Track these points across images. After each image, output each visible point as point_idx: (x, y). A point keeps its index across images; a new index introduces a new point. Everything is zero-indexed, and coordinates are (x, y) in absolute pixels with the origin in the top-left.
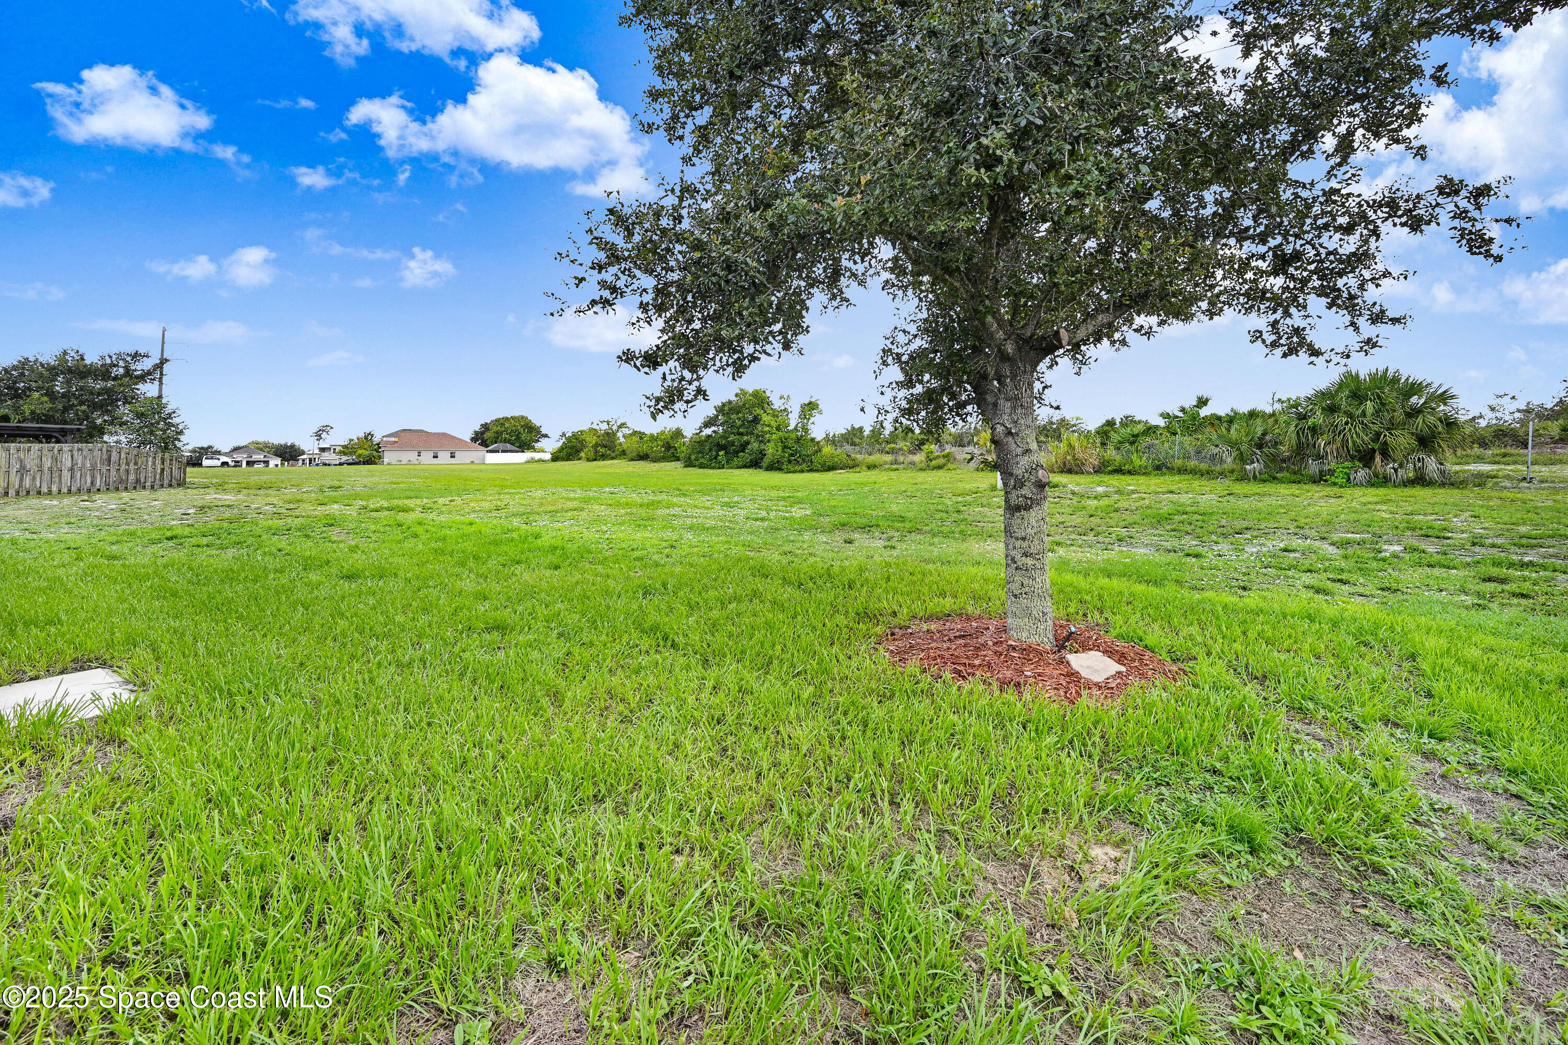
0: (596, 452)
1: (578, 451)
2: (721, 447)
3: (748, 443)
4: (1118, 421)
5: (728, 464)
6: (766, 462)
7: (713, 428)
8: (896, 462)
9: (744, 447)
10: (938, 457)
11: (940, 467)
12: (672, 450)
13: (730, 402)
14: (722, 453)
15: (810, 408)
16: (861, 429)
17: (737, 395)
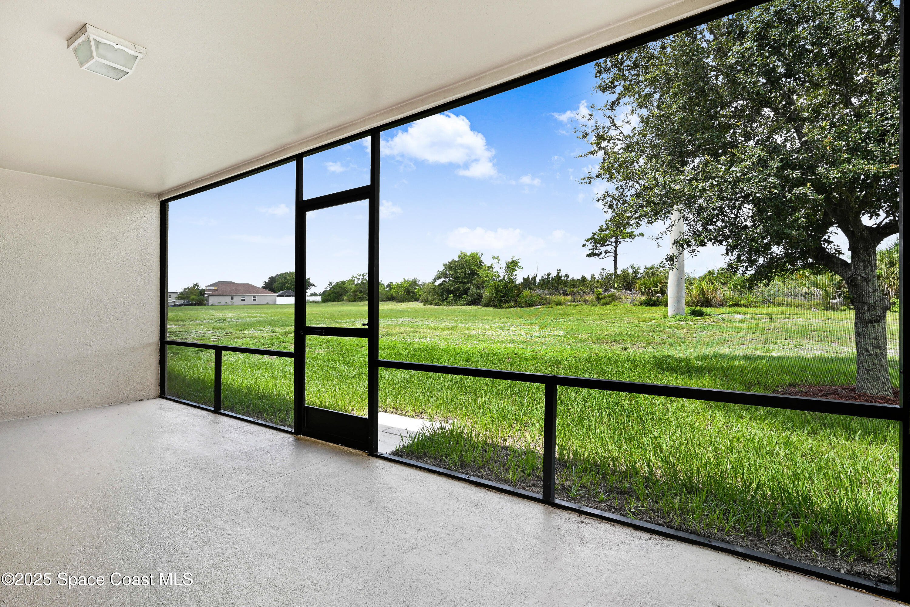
0: (355, 295)
1: (341, 295)
2: (449, 292)
3: (469, 289)
4: (716, 272)
5: (455, 302)
6: (483, 301)
7: (443, 279)
8: (574, 300)
9: (466, 291)
10: (605, 297)
11: (607, 304)
12: (412, 294)
13: (454, 261)
14: (451, 295)
15: (512, 265)
16: (534, 278)
17: (459, 257)
